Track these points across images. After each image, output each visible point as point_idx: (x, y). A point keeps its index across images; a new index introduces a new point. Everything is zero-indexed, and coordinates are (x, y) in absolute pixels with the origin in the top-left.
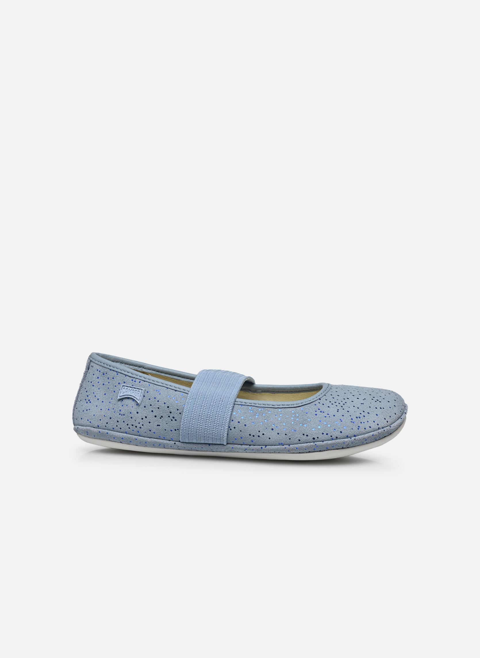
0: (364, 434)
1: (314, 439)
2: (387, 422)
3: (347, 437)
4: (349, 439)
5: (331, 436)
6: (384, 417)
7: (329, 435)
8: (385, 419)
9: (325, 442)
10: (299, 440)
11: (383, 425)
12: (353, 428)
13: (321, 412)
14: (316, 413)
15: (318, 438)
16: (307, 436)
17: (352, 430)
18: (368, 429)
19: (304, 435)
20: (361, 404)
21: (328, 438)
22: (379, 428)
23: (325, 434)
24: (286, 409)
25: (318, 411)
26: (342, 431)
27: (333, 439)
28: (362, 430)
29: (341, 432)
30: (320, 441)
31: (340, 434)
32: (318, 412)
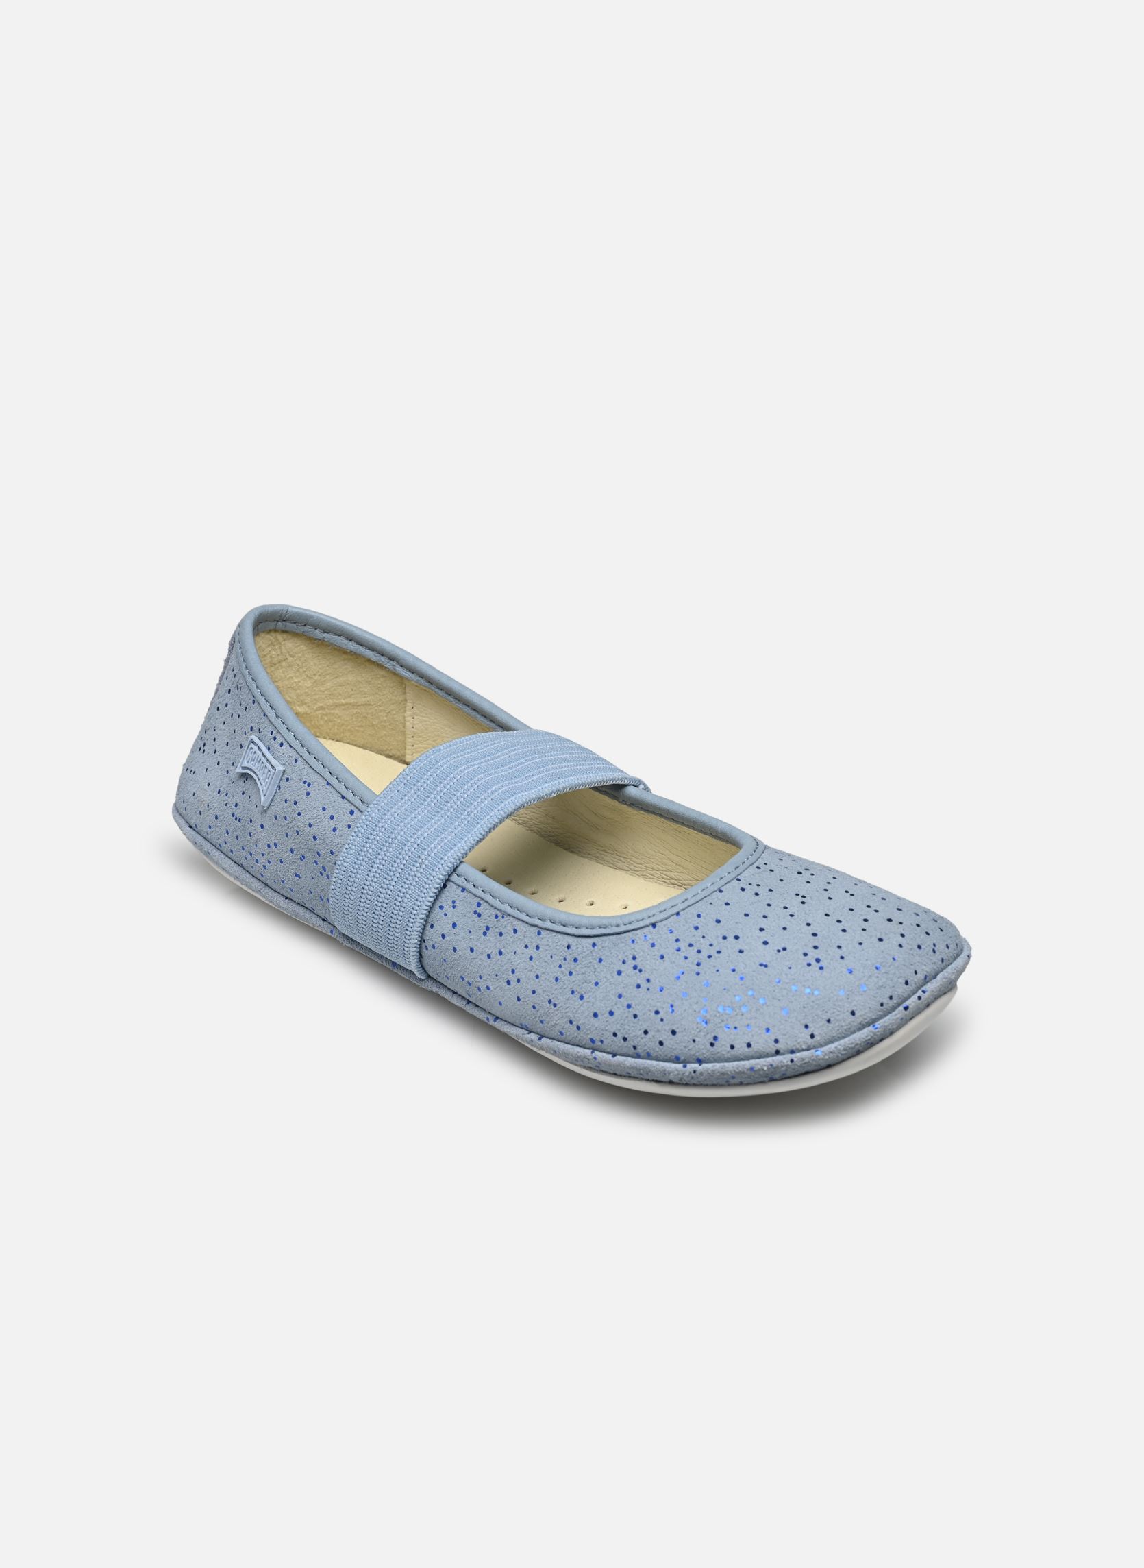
0: (728, 1060)
1: (592, 1041)
2: (812, 1036)
3: (677, 1060)
4: (680, 1066)
5: (635, 1048)
6: (804, 1022)
7: (630, 1043)
8: (806, 1026)
9: (619, 1058)
10: (561, 1033)
11: (792, 1044)
12: (697, 1039)
13: (635, 968)
14: (622, 968)
15: (602, 1041)
16: (578, 1028)
17: (692, 1045)
18: (741, 1048)
19: (571, 1022)
20: (761, 965)
21: (625, 1051)
22: (777, 1052)
23: (620, 1036)
24: (555, 934)
25: (631, 963)
26: (664, 1042)
27: (638, 1056)
28: (722, 1048)
29: (661, 1043)
30: (608, 1053)
31: (658, 1048)
32: (627, 969)
